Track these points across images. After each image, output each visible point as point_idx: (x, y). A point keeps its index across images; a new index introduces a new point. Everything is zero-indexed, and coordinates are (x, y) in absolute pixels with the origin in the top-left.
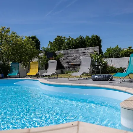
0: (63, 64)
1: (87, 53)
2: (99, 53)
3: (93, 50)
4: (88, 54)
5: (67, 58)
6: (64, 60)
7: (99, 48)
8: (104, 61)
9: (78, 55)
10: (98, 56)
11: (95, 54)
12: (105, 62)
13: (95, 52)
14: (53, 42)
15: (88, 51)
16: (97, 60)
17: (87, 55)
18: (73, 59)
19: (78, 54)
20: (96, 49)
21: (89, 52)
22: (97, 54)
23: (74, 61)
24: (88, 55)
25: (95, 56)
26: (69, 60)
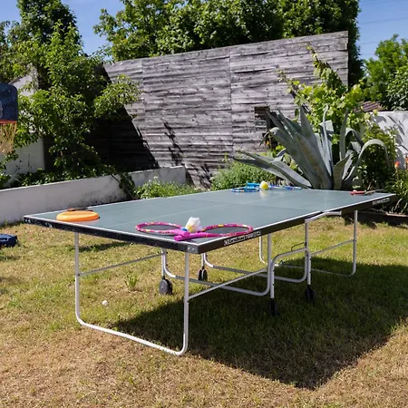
0: (144, 134)
1: (273, 77)
2: (343, 76)
3: (306, 58)
4: (276, 82)
5: (167, 100)
6: (148, 115)
7: (346, 41)
8: (375, 131)
9: (221, 87)
10: (339, 94)
11: (321, 85)
12: (384, 138)
13: (324, 66)
14: (119, 14)
15: (276, 60)
16: (329, 126)
17: (271, 88)
18: (195, 109)
19: (222, 82)
20: (330, 47)
21: (282, 66)
22: (334, 81)
23: (202, 123)
24: (278, 87)
25: (320, 95)
26: (175, 112)
